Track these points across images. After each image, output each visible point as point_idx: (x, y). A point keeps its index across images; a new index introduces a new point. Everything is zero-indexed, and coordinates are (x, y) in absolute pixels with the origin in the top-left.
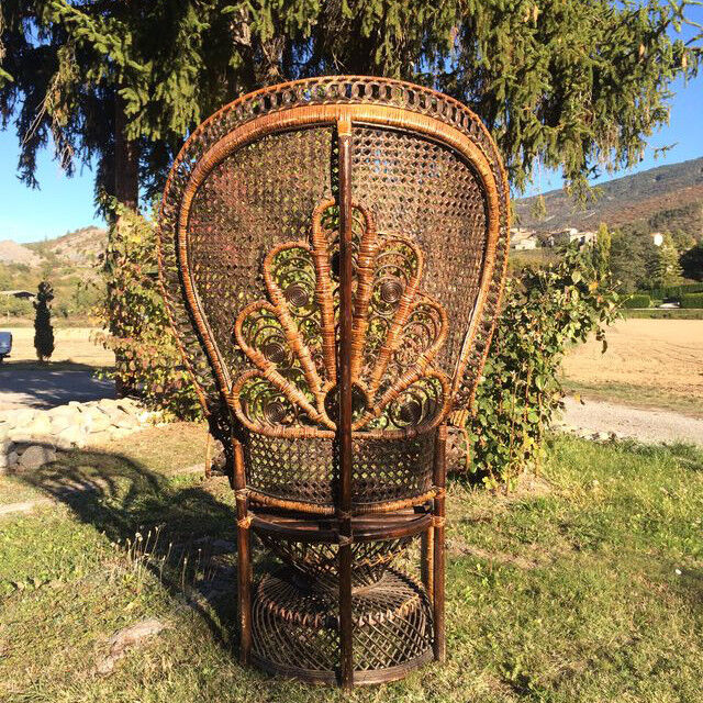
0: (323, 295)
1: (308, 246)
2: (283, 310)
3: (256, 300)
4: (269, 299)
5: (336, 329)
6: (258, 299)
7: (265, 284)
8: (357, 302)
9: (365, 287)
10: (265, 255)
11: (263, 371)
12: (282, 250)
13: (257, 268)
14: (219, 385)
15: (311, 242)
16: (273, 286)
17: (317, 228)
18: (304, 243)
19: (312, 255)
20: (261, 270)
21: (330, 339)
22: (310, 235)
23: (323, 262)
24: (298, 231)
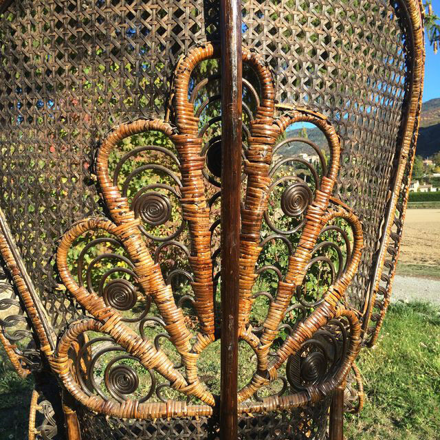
0: (195, 207)
1: (168, 127)
2: (130, 232)
3: (87, 215)
4: (108, 213)
5: (214, 257)
6: (90, 214)
7: (99, 189)
8: (248, 216)
9: (260, 193)
10: (99, 144)
11: (103, 323)
12: (126, 135)
13: (87, 166)
14: (37, 341)
15: (174, 120)
16: (113, 193)
17: (183, 97)
18: (160, 122)
19: (176, 141)
20: (93, 167)
21: (205, 274)
22: (171, 108)
23: (193, 153)
24: (151, 102)
